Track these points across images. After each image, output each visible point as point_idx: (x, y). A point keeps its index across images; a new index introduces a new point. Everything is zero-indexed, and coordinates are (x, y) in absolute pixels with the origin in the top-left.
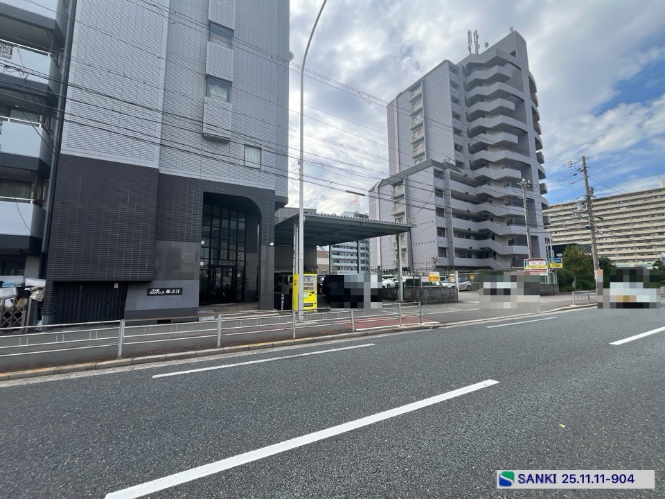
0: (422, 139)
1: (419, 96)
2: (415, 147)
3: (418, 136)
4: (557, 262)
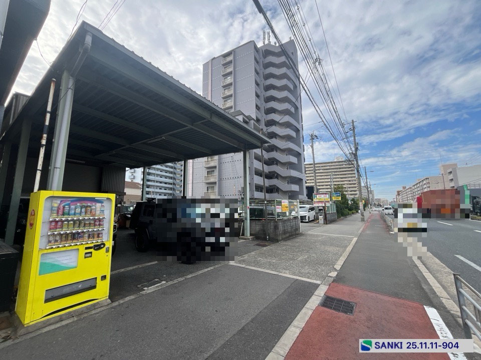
0: (231, 96)
1: (230, 62)
2: (225, 101)
3: (228, 93)
4: (337, 196)
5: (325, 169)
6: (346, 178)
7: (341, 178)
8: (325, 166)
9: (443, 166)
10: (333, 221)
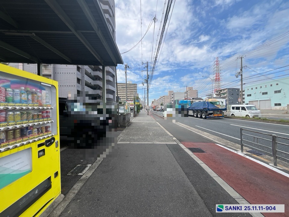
4: (138, 102)
5: (122, 87)
6: (132, 93)
7: (130, 93)
8: (122, 86)
9: (170, 91)
10: (136, 115)
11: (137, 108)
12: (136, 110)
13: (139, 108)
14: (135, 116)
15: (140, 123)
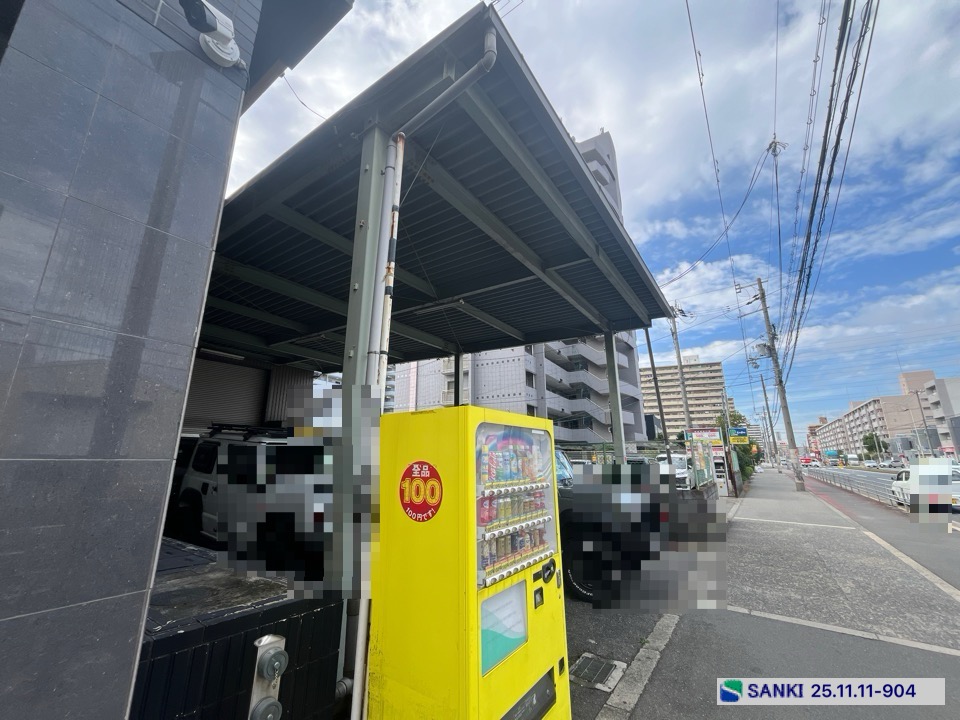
4: (740, 435)
9: (907, 375)
10: (741, 490)
11: (740, 459)
12: (736, 468)
13: (748, 458)
14: (737, 492)
15: (772, 526)
